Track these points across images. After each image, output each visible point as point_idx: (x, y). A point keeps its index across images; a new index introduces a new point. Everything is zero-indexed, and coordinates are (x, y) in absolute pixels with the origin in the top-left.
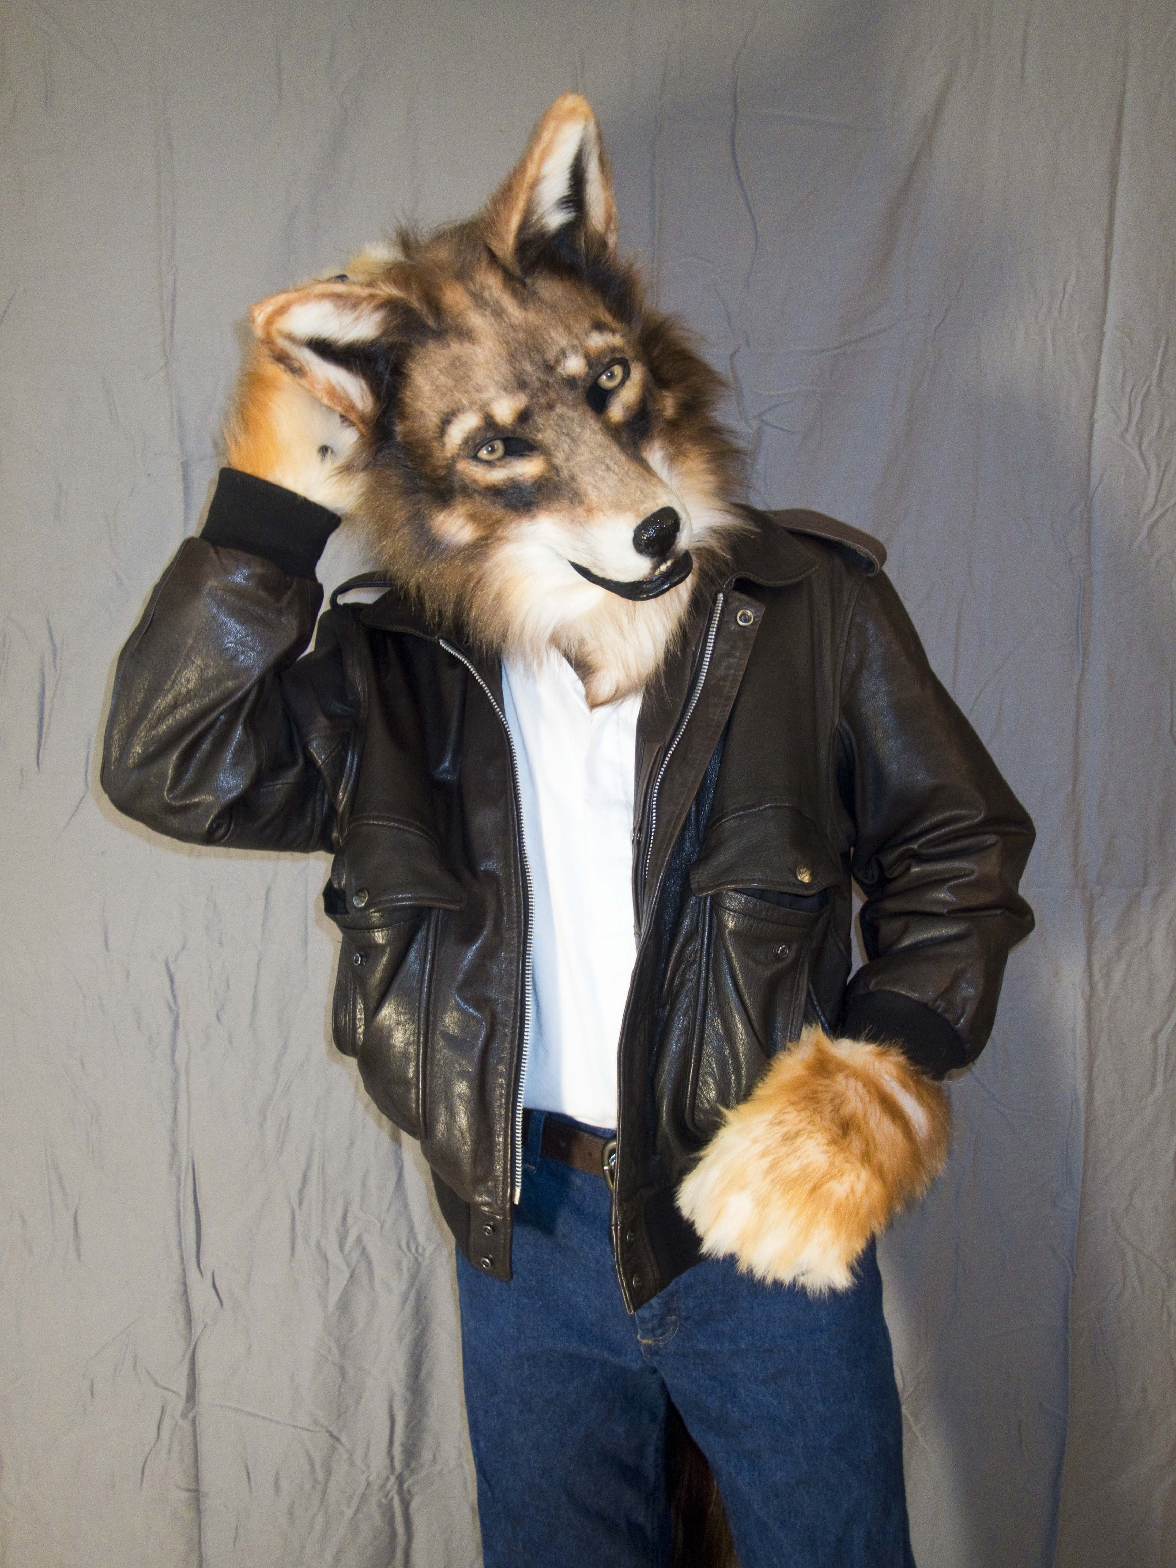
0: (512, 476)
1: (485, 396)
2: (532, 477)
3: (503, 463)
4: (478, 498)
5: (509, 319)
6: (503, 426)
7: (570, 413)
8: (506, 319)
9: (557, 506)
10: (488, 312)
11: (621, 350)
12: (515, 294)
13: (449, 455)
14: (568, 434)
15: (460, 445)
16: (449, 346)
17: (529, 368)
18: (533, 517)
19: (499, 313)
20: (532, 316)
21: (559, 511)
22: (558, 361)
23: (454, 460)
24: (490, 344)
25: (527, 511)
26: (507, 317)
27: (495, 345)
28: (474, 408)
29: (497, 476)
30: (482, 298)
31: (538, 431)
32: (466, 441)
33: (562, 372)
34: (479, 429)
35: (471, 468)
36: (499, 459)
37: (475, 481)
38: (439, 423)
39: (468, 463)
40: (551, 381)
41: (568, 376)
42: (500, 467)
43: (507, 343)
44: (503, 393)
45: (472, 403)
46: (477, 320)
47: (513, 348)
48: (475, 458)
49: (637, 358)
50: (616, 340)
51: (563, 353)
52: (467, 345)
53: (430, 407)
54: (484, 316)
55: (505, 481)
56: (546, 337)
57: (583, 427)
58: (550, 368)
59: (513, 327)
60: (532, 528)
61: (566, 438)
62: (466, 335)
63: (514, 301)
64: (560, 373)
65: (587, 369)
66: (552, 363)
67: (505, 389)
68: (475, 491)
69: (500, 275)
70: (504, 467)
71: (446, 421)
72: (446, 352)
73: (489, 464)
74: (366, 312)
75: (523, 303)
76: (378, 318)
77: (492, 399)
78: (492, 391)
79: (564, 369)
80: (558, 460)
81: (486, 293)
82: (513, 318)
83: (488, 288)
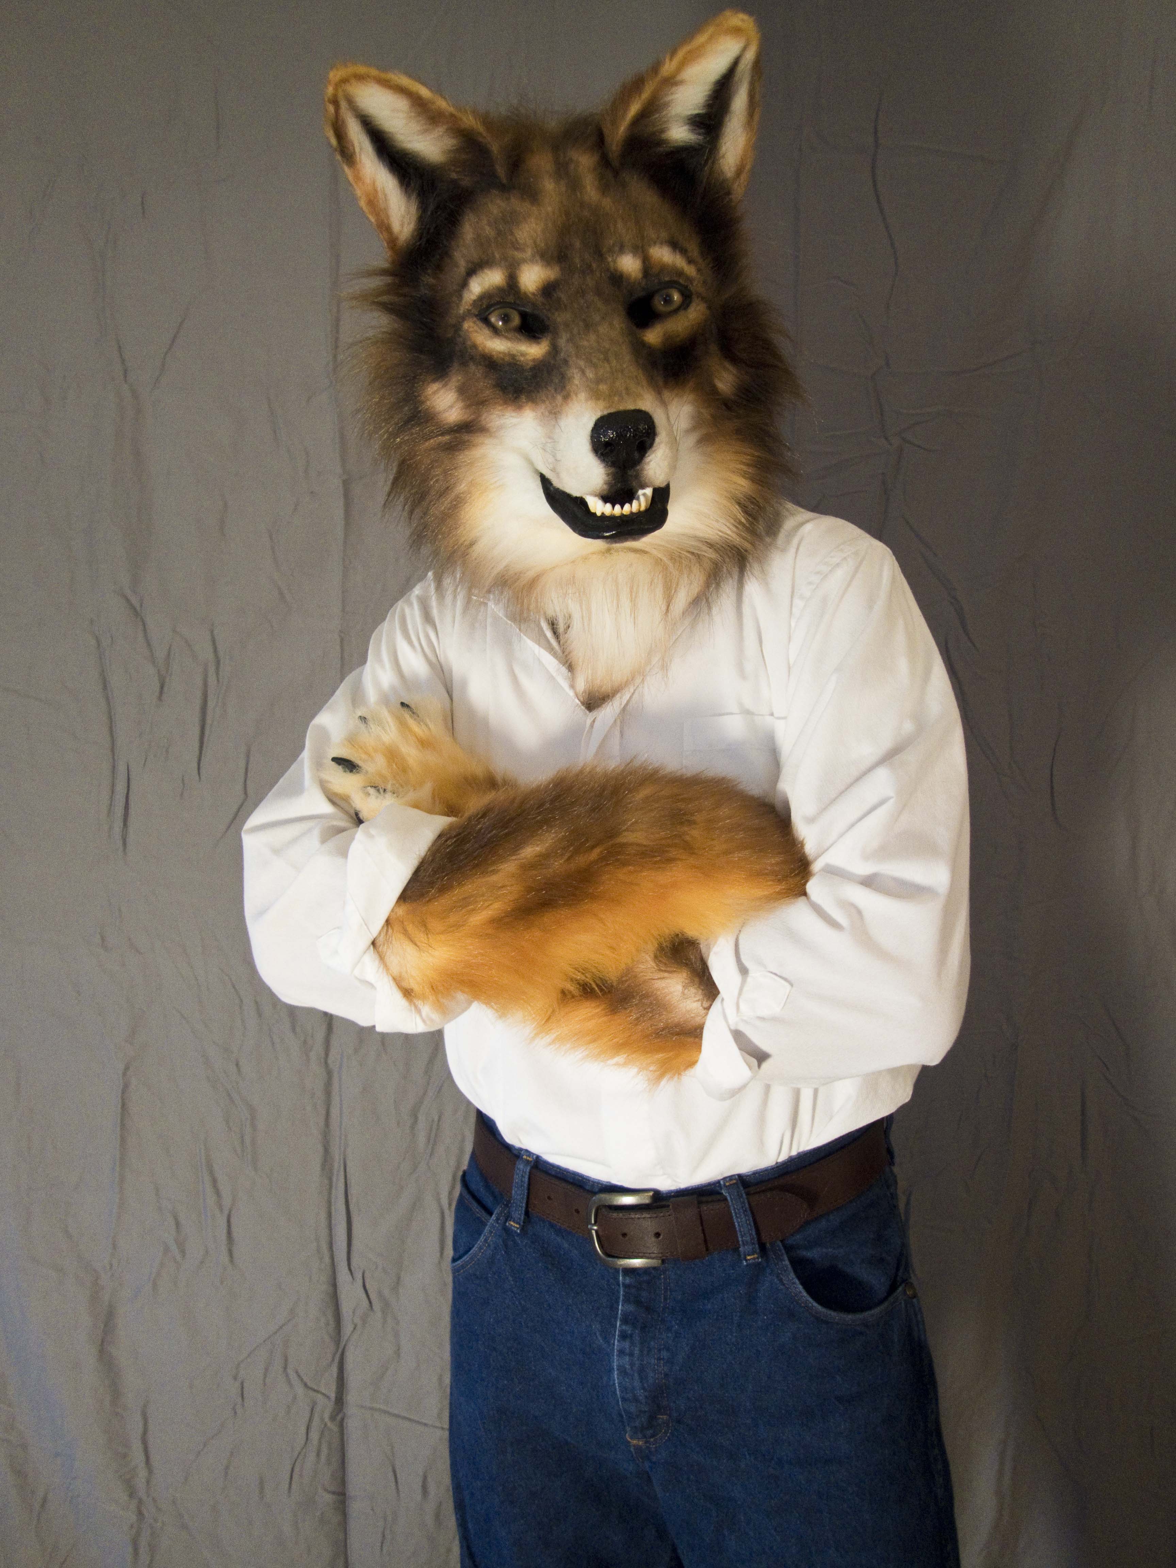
0: (513, 352)
1: (519, 255)
2: (534, 360)
3: (510, 336)
4: (472, 367)
5: (582, 195)
6: (525, 293)
7: (599, 304)
8: (578, 194)
9: (544, 395)
10: (563, 181)
11: (689, 279)
12: (601, 177)
13: (461, 312)
14: (584, 320)
15: (474, 301)
16: (508, 199)
17: (578, 244)
18: (520, 408)
20: (607, 203)
21: (544, 401)
22: (610, 250)
23: (463, 318)
24: (550, 209)
25: (516, 398)
26: (581, 193)
27: (554, 213)
28: (504, 264)
29: (497, 346)
30: (566, 169)
31: (557, 310)
32: (482, 297)
33: (612, 264)
34: (500, 290)
35: (476, 328)
36: (509, 331)
37: (475, 346)
38: (464, 274)
39: (474, 322)
40: (594, 265)
41: (616, 270)
42: (506, 338)
43: (567, 214)
44: (538, 258)
45: (505, 258)
46: (549, 186)
47: (571, 222)
48: (486, 321)
49: (705, 300)
50: (690, 270)
51: (622, 249)
52: (527, 204)
53: (463, 255)
54: (556, 183)
55: (504, 354)
56: (611, 225)
58: (600, 254)
59: (582, 205)
60: (514, 421)
61: (581, 324)
62: (532, 195)
63: (596, 183)
64: (608, 263)
65: (640, 275)
66: (605, 249)
67: (542, 255)
68: (472, 358)
70: (510, 339)
71: (472, 272)
72: (503, 204)
73: (496, 331)
74: (440, 130)
75: (604, 188)
76: (450, 142)
77: (524, 261)
78: (529, 252)
79: (615, 262)
80: (562, 342)
81: (572, 166)
82: (586, 196)
83: (578, 163)
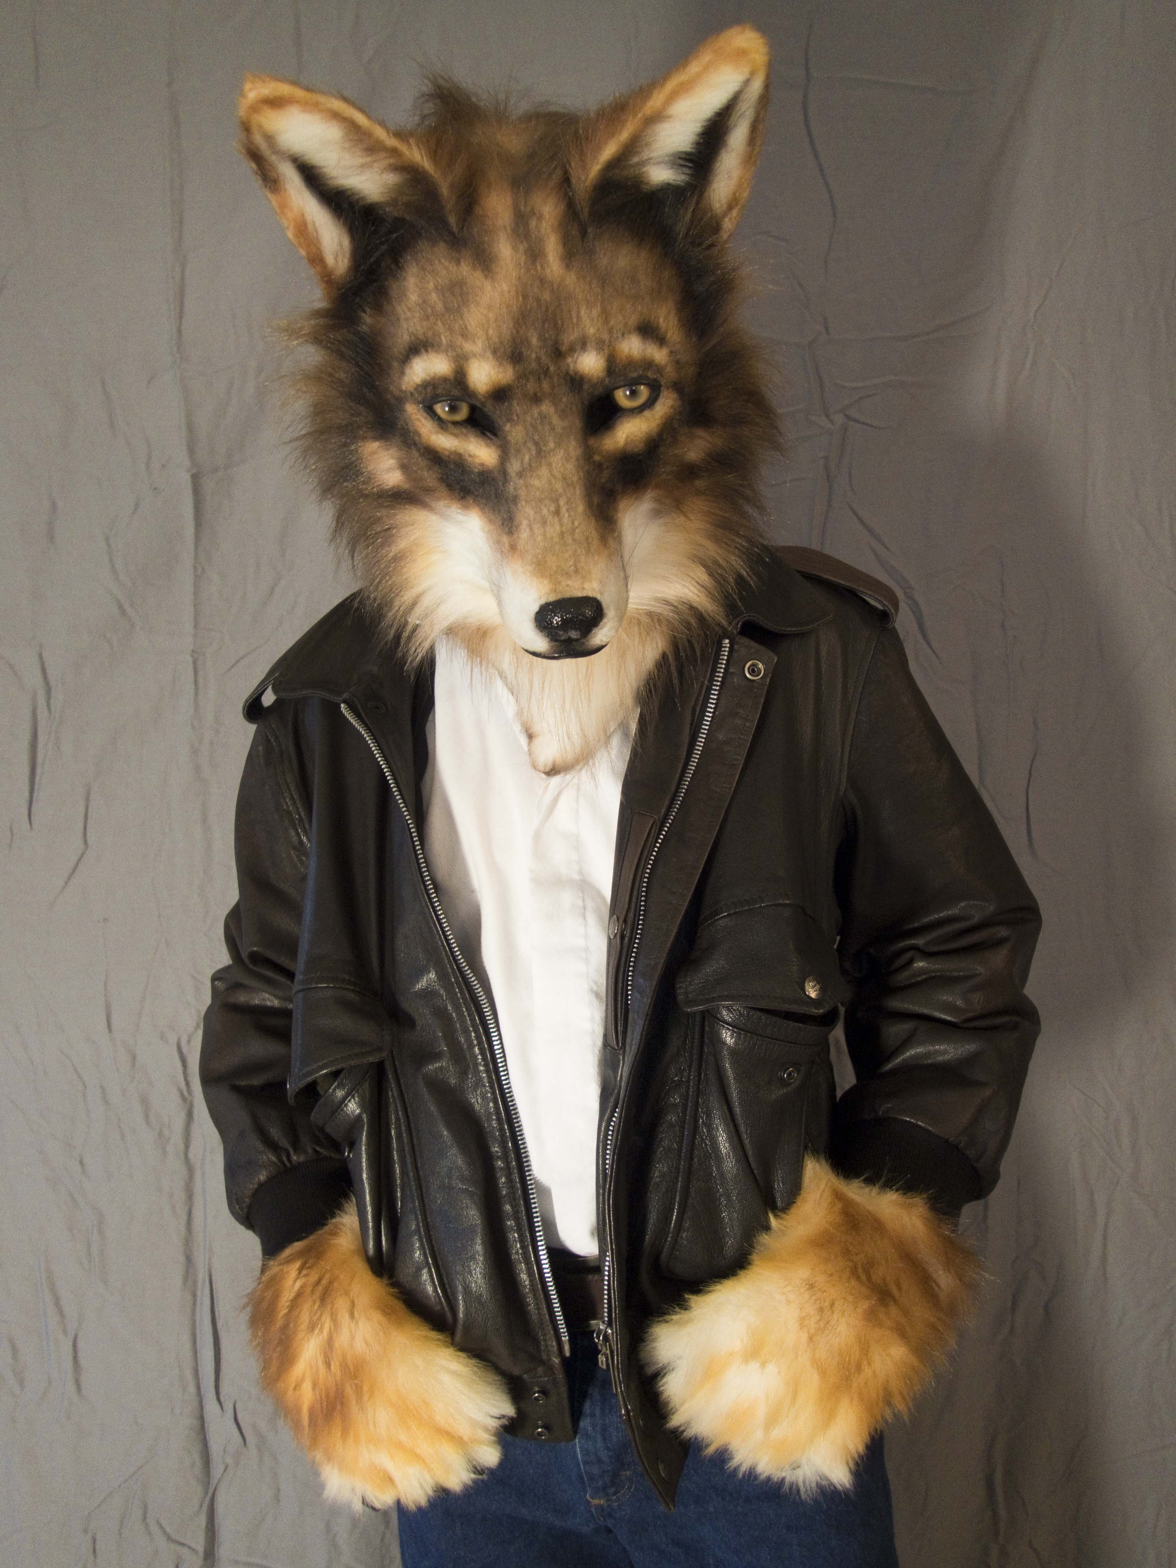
0: (461, 451)
5: (543, 268)
6: (474, 391)
7: (555, 419)
9: (491, 514)
10: (523, 246)
13: (403, 387)
23: (406, 396)
25: (462, 497)
27: (510, 292)
28: (451, 353)
32: (427, 384)
37: (418, 434)
38: (407, 346)
39: (418, 408)
42: (453, 433)
45: (451, 346)
46: (505, 250)
47: (528, 307)
53: (407, 321)
56: (574, 313)
62: (484, 261)
65: (604, 373)
70: (457, 436)
71: (416, 349)
74: (380, 165)
75: (569, 257)
78: (480, 346)
79: (575, 362)
81: (533, 223)
82: (548, 271)
83: (540, 218)
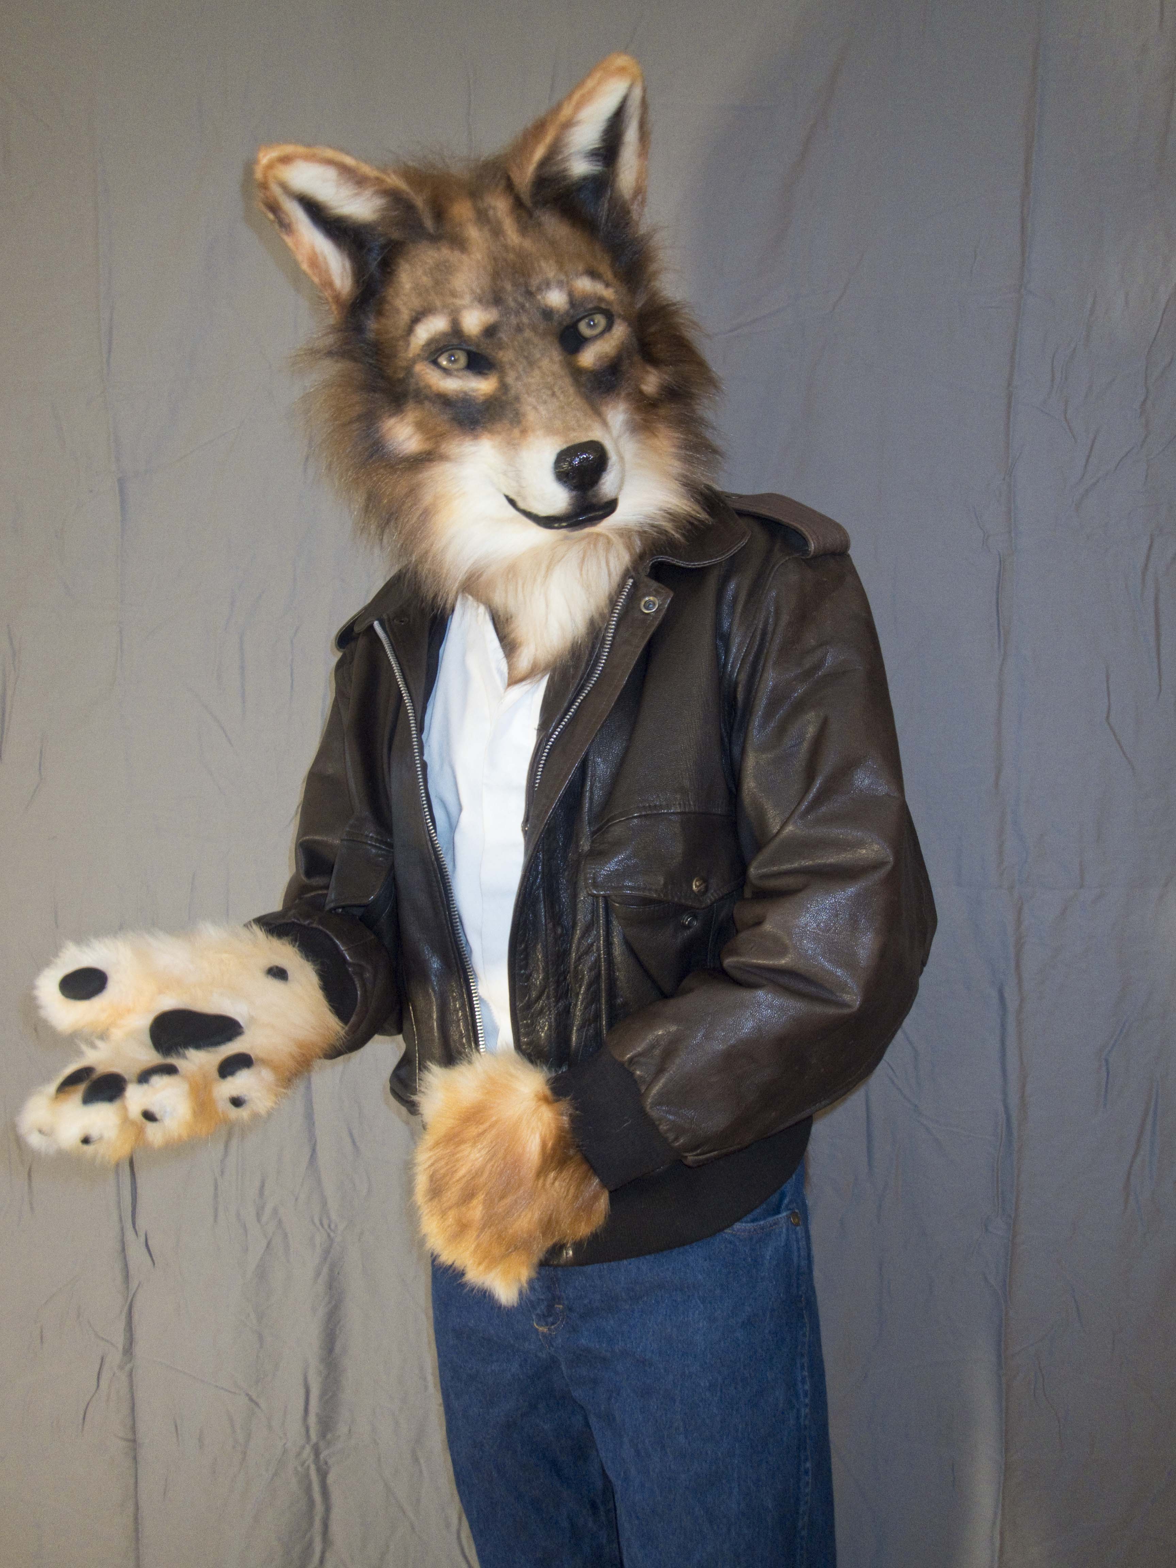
0: (466, 389)
1: (458, 302)
2: (485, 395)
3: (460, 374)
4: (428, 405)
5: (505, 239)
6: (469, 336)
7: (536, 340)
8: (502, 239)
9: (498, 426)
10: (486, 228)
11: (608, 303)
12: (518, 220)
13: (411, 355)
14: (526, 358)
15: (423, 346)
16: (439, 249)
17: (509, 287)
18: (476, 437)
19: (497, 232)
20: (528, 244)
21: (499, 433)
22: (539, 289)
23: (414, 361)
24: (479, 256)
25: (472, 429)
26: (504, 237)
27: (483, 258)
28: (446, 311)
29: (451, 385)
30: (486, 215)
31: (500, 349)
32: (430, 343)
33: (542, 301)
34: (445, 335)
35: (428, 371)
36: (457, 370)
37: (429, 386)
38: (409, 321)
39: (425, 365)
40: (527, 305)
41: (546, 306)
42: (457, 377)
43: (495, 259)
44: (476, 303)
45: (445, 306)
46: (474, 233)
47: (500, 266)
48: (435, 363)
49: (625, 318)
50: (608, 294)
51: (548, 285)
52: (457, 253)
53: (405, 304)
54: (480, 230)
55: (458, 392)
56: (536, 265)
57: (543, 355)
58: (530, 294)
59: (506, 247)
60: (473, 449)
61: (525, 362)
62: (459, 243)
63: (516, 226)
64: (539, 301)
65: (567, 307)
66: (534, 289)
67: (480, 301)
68: (427, 398)
69: (511, 201)
70: (460, 378)
71: (416, 320)
72: (435, 254)
73: (446, 371)
74: (368, 193)
75: (523, 230)
76: (379, 202)
77: (465, 307)
78: (467, 299)
79: (544, 298)
80: (510, 379)
81: (491, 213)
82: (509, 240)
83: (494, 208)
